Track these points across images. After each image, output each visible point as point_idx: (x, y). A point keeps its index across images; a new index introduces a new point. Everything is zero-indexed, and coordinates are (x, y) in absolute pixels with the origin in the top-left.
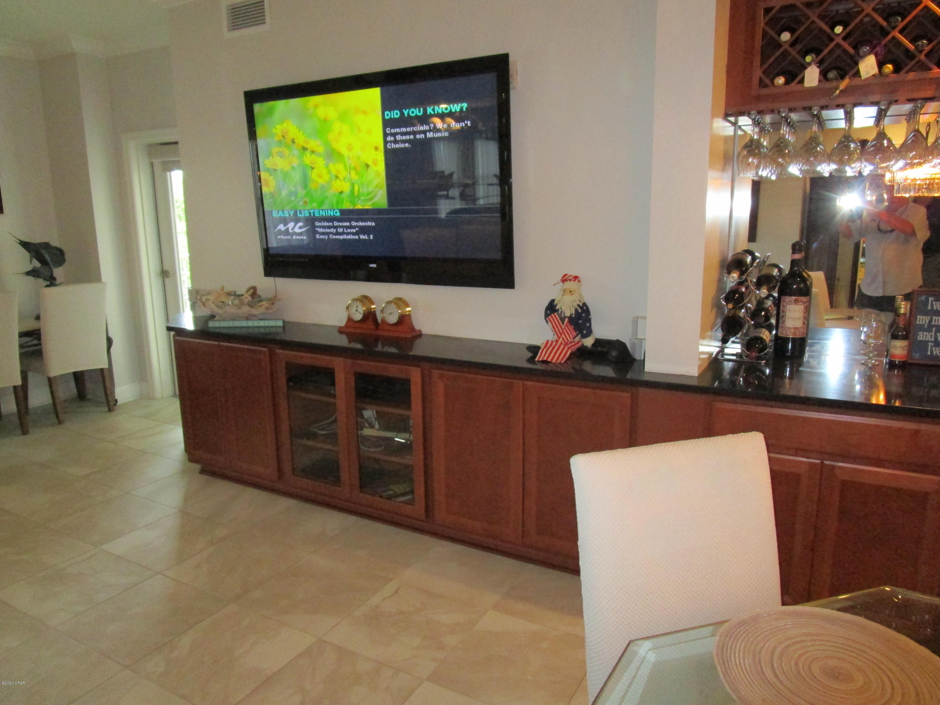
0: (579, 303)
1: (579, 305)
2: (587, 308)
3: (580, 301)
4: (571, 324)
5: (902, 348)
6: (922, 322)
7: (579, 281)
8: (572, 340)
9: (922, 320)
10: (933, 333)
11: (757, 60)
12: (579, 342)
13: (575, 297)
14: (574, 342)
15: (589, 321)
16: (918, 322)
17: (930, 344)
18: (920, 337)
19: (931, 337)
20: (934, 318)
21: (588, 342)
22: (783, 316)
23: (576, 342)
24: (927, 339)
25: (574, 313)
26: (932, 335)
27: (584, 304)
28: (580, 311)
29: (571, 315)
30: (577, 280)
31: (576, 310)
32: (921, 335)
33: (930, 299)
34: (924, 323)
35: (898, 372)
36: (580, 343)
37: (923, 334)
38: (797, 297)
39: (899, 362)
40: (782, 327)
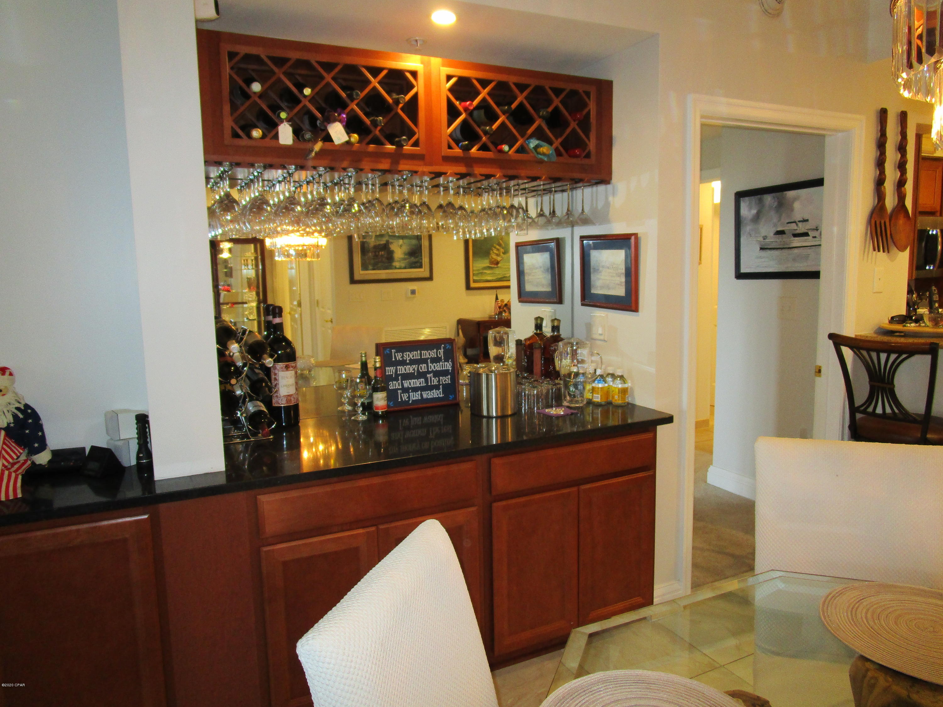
0: (18, 405)
1: (18, 409)
2: (33, 409)
3: (19, 403)
4: (11, 438)
5: (382, 399)
6: (390, 372)
7: (11, 374)
8: (15, 461)
9: (390, 370)
10: (400, 382)
11: (227, 108)
12: (26, 461)
13: (9, 397)
14: (19, 462)
15: (40, 428)
16: (387, 374)
17: (399, 391)
18: (391, 387)
19: (399, 386)
20: (398, 367)
21: (43, 458)
22: (276, 385)
23: (22, 462)
24: (396, 388)
25: (12, 421)
26: (399, 383)
27: (27, 406)
28: (21, 416)
29: (9, 424)
30: (7, 373)
31: (15, 416)
32: (392, 385)
33: (393, 350)
34: (392, 373)
35: (383, 422)
36: (29, 462)
37: (393, 384)
38: (287, 363)
39: (382, 412)
40: (277, 396)
